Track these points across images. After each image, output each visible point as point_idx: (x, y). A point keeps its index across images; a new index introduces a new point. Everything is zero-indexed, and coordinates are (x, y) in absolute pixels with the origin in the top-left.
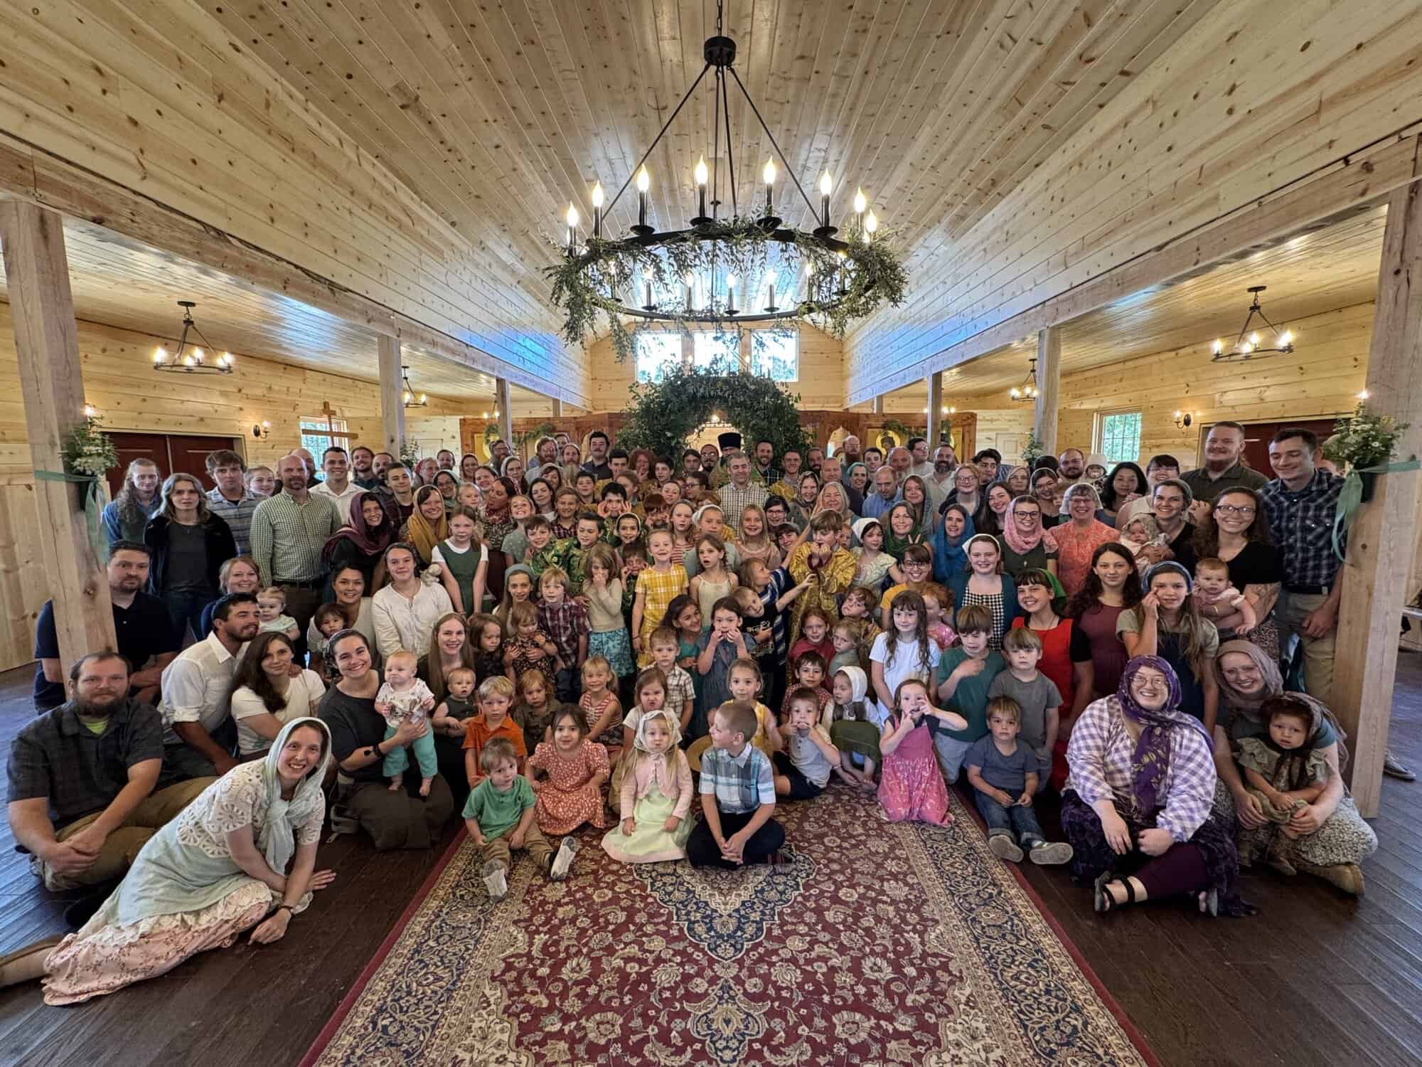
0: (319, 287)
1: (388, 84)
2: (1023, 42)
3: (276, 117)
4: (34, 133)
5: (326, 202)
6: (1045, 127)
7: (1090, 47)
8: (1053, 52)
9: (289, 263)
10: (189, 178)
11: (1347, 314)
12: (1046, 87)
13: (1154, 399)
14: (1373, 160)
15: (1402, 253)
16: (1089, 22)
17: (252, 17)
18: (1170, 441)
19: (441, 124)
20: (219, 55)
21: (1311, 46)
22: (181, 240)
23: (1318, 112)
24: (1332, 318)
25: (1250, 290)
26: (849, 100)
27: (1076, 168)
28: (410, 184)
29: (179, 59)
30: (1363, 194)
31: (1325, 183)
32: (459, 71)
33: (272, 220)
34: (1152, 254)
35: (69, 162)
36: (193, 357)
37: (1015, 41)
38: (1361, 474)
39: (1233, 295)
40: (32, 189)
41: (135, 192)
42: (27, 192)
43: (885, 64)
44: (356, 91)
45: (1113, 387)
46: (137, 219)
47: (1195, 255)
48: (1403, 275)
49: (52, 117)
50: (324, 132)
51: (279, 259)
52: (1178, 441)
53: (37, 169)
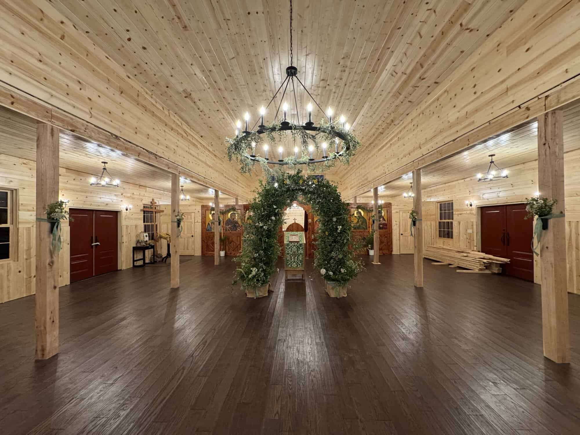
0: (151, 156)
1: (181, 89)
2: (400, 74)
3: (140, 99)
4: (53, 101)
5: (156, 128)
6: (409, 101)
7: (423, 75)
8: (410, 77)
9: (141, 147)
10: (107, 117)
11: (527, 165)
12: (409, 88)
13: (457, 197)
14: (529, 106)
15: (545, 137)
16: (422, 66)
17: (135, 67)
18: (465, 212)
19: (198, 103)
20: (122, 79)
21: (501, 71)
22: (102, 138)
23: (507, 91)
24: (521, 167)
25: (489, 156)
26: (340, 94)
27: (421, 115)
28: (187, 123)
29: (108, 80)
30: (527, 118)
31: (513, 115)
32: (205, 86)
33: (136, 133)
34: (451, 143)
35: (64, 111)
36: (104, 181)
37: (397, 74)
38: (542, 219)
39: (483, 158)
40: (50, 120)
41: (87, 122)
42: (49, 120)
43: (352, 82)
44: (170, 92)
45: (442, 193)
46: (87, 131)
47: (468, 142)
48: (547, 145)
49: (62, 97)
50: (158, 105)
51: (137, 146)
52: (468, 212)
53: (53, 113)
